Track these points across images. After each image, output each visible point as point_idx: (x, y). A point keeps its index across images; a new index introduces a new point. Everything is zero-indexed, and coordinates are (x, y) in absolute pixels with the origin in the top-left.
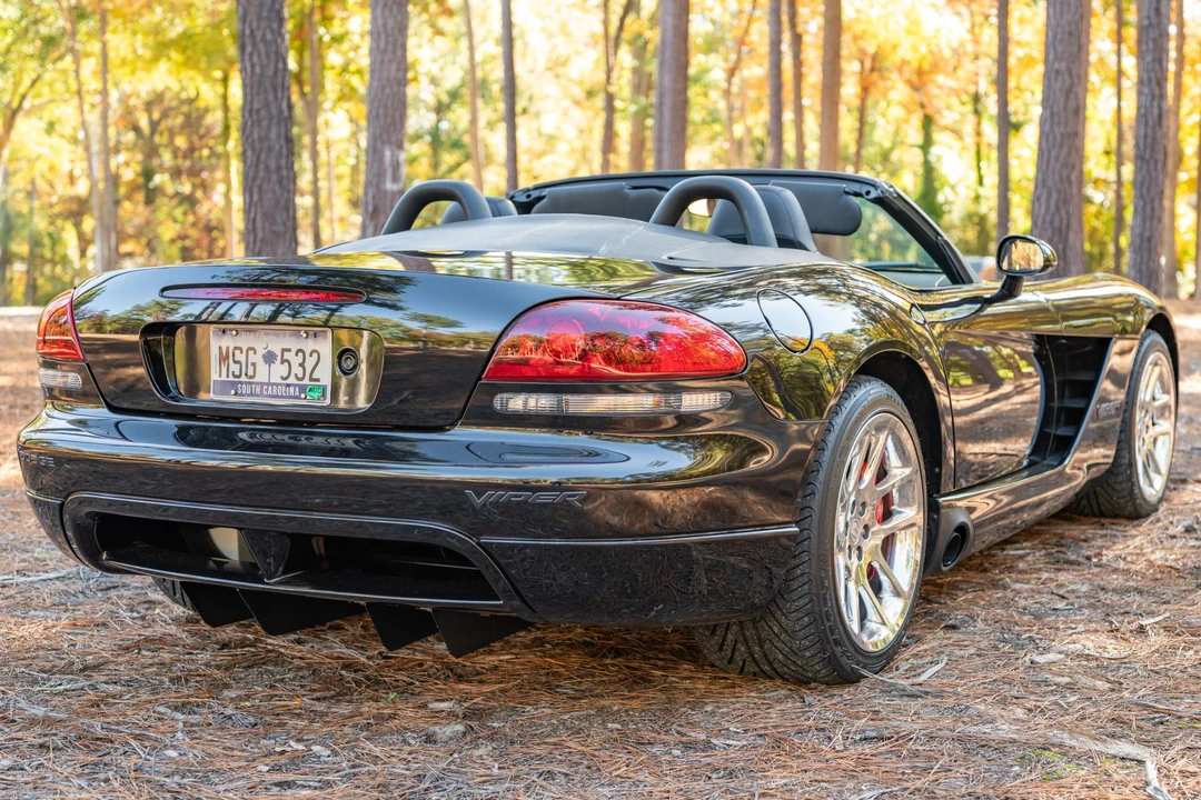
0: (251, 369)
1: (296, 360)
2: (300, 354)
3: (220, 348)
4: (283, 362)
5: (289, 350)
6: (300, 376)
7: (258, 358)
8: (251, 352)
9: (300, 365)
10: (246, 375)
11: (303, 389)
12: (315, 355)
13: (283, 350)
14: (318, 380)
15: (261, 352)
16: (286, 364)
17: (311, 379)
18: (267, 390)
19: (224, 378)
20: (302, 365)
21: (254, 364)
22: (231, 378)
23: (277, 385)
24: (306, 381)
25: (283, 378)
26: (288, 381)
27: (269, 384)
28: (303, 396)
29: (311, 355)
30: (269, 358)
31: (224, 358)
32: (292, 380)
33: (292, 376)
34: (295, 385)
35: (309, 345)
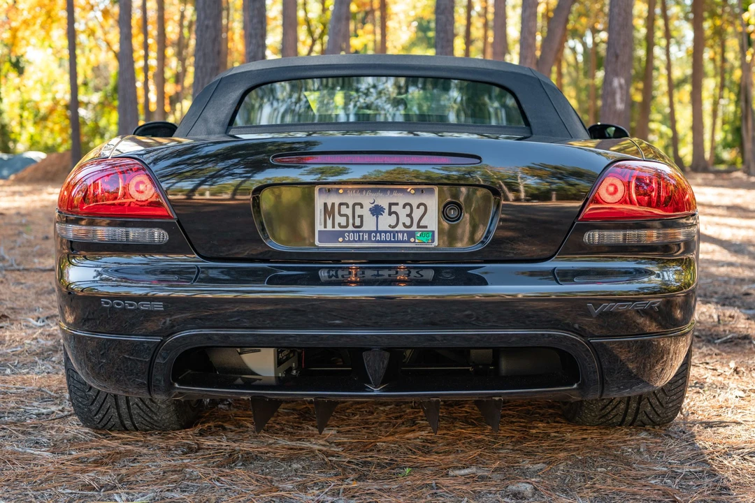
0: (358, 222)
1: (403, 213)
2: (408, 207)
3: (325, 204)
4: (390, 213)
5: (397, 204)
6: (408, 224)
7: (365, 212)
8: (357, 207)
9: (407, 215)
10: (353, 225)
11: (412, 234)
12: (422, 208)
13: (391, 205)
14: (426, 227)
15: (368, 206)
16: (394, 216)
17: (419, 226)
18: (376, 237)
19: (329, 228)
20: (410, 216)
21: (361, 217)
22: (337, 228)
23: (386, 232)
24: (414, 228)
25: (390, 226)
26: (396, 229)
27: (377, 232)
28: (412, 240)
29: (418, 207)
30: (376, 211)
31: (329, 212)
32: (400, 228)
33: (400, 224)
34: (403, 232)
35: (415, 200)
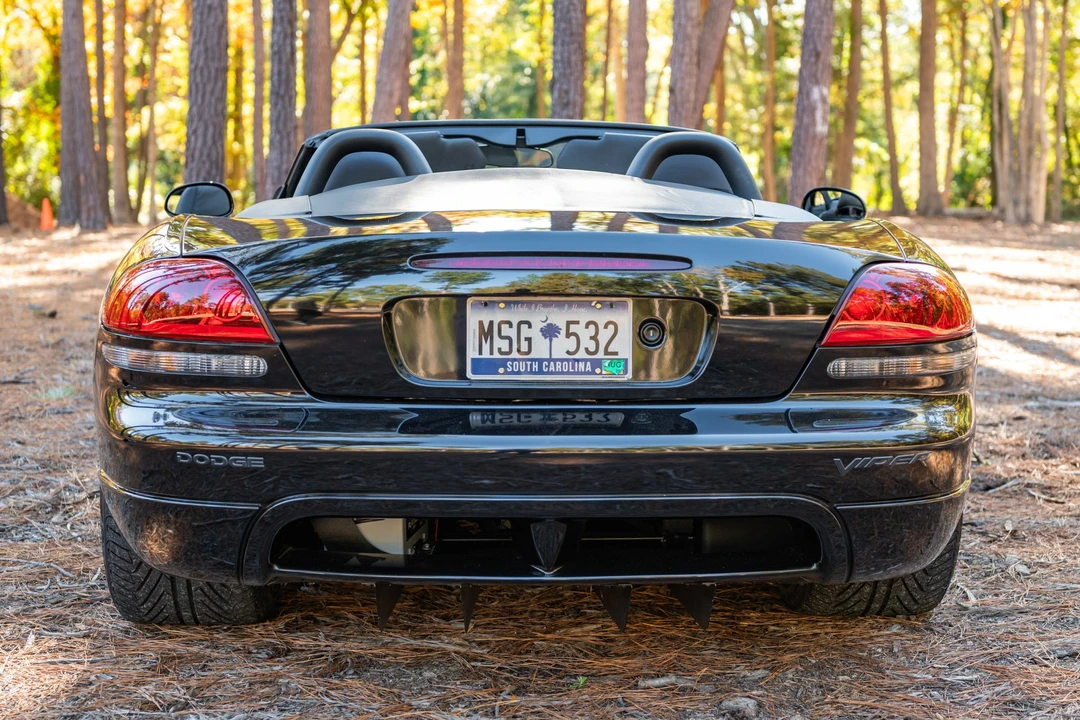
0: (524, 346)
1: (585, 335)
2: (592, 327)
3: (481, 323)
4: (568, 335)
5: (577, 323)
6: (592, 349)
7: (535, 333)
8: (524, 327)
9: (591, 338)
10: (519, 351)
11: (597, 363)
12: (611, 327)
13: (569, 323)
14: (616, 353)
15: (538, 324)
16: (573, 338)
17: (606, 353)
18: (548, 366)
19: (486, 354)
20: (594, 338)
21: (529, 340)
22: (497, 355)
23: (562, 360)
24: (600, 355)
25: (568, 352)
26: (576, 356)
27: (550, 360)
28: (598, 371)
29: (606, 327)
30: (550, 332)
31: (486, 333)
32: (582, 354)
33: (582, 349)
34: (585, 360)
35: (602, 318)
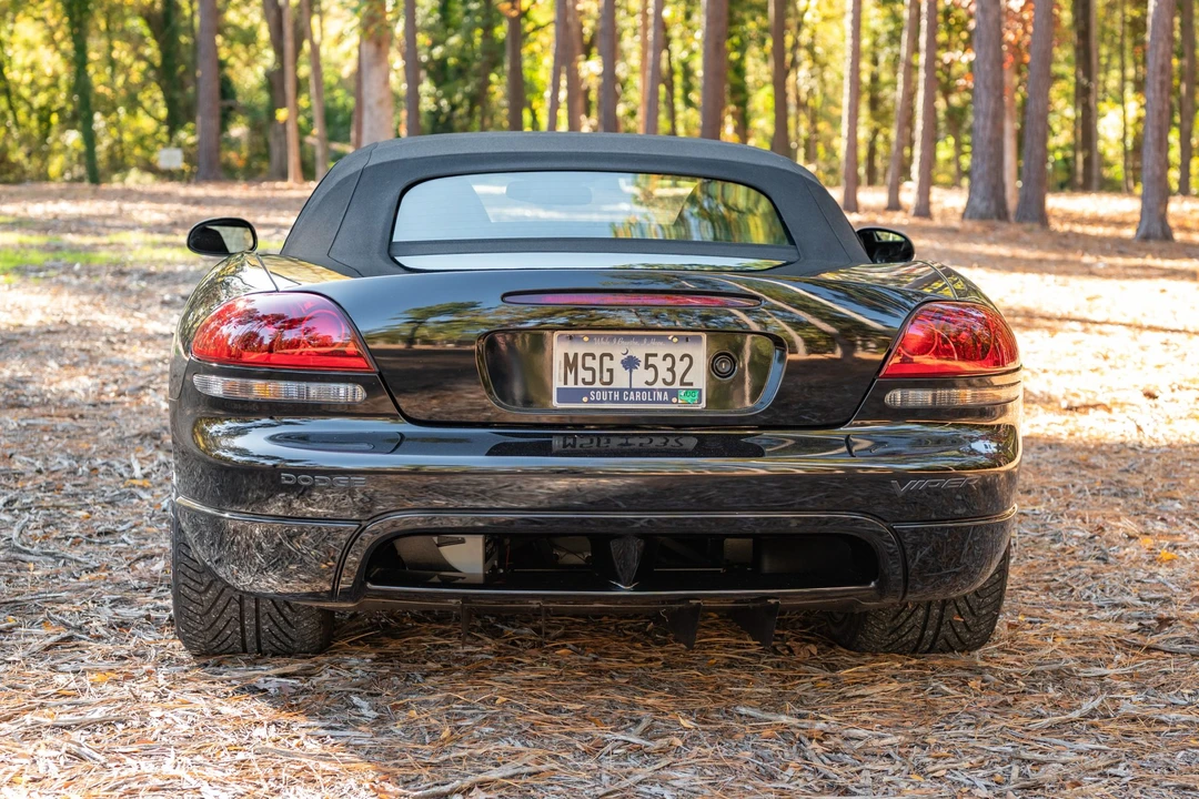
0: (606, 378)
1: (662, 366)
2: (669, 359)
3: (566, 355)
4: (647, 367)
5: (656, 355)
6: (669, 380)
7: (616, 365)
8: (606, 359)
9: (668, 370)
10: (601, 381)
11: (674, 393)
13: (647, 356)
14: (691, 384)
15: (619, 357)
16: (651, 369)
17: (682, 383)
18: (628, 396)
19: (571, 384)
20: (671, 370)
21: (611, 371)
22: (580, 385)
23: (641, 390)
24: (677, 385)
25: (647, 383)
26: (654, 386)
27: (630, 390)
28: (674, 400)
29: (682, 359)
30: (630, 363)
31: (570, 364)
32: (659, 385)
33: (660, 380)
34: (663, 390)
35: (678, 351)
